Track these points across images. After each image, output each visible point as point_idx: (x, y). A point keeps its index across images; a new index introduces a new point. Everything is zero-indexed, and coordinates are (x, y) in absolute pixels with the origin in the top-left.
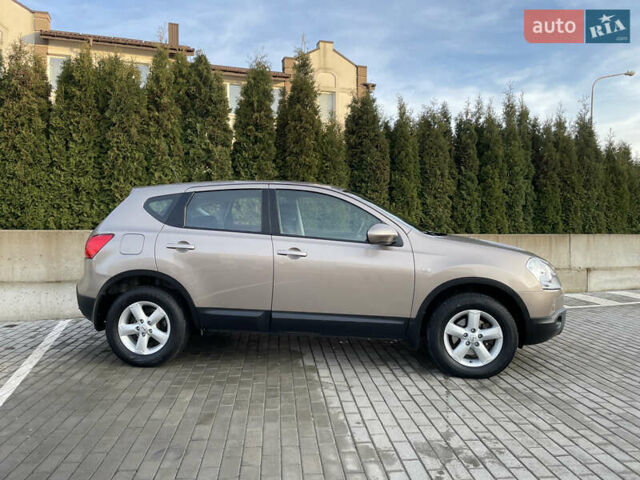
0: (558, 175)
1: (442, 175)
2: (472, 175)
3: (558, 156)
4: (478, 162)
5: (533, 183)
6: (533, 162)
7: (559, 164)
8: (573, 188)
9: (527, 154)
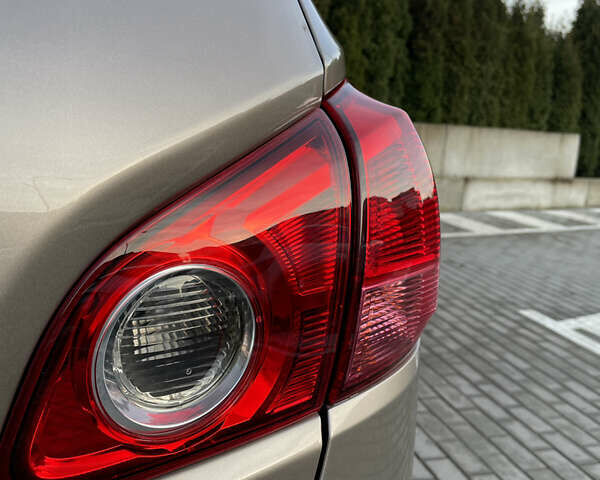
0: (444, 35)
5: (409, 45)
6: (411, 11)
7: (447, 19)
8: (462, 58)
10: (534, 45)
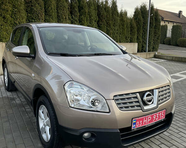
0: (106, 21)
1: (66, 18)
2: (77, 19)
3: (105, 14)
4: (79, 14)
5: (97, 23)
6: (98, 15)
7: (106, 17)
8: (110, 26)
9: (95, 12)
10: (126, 22)
